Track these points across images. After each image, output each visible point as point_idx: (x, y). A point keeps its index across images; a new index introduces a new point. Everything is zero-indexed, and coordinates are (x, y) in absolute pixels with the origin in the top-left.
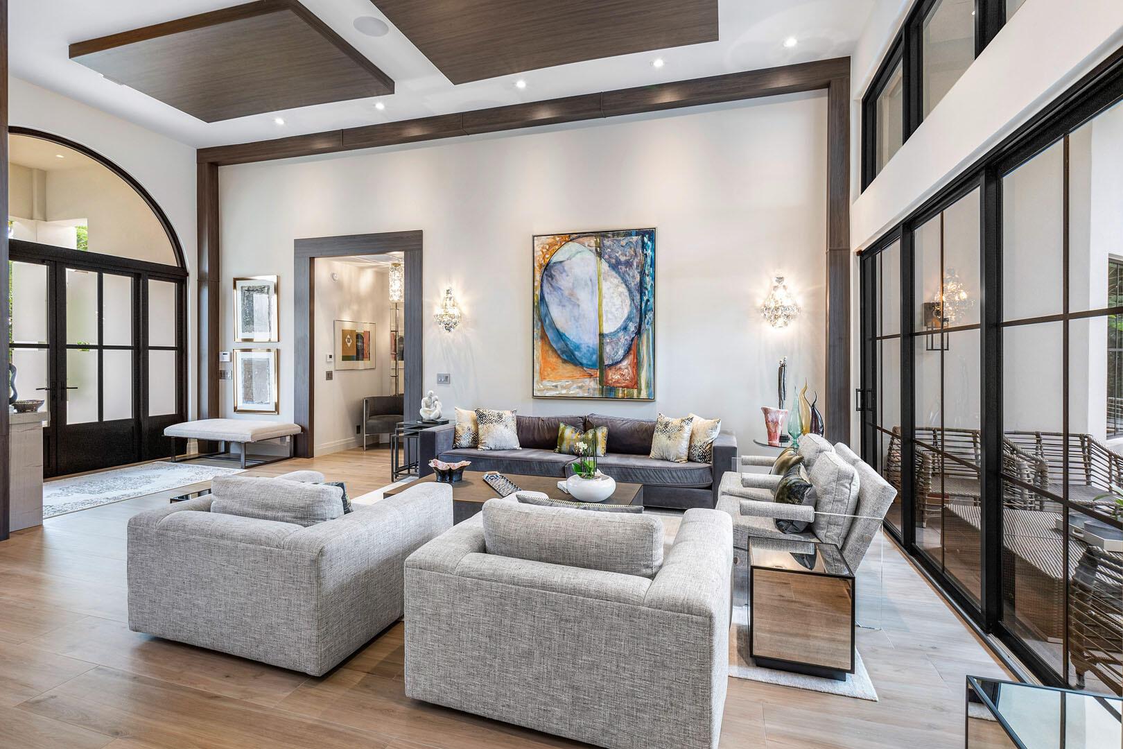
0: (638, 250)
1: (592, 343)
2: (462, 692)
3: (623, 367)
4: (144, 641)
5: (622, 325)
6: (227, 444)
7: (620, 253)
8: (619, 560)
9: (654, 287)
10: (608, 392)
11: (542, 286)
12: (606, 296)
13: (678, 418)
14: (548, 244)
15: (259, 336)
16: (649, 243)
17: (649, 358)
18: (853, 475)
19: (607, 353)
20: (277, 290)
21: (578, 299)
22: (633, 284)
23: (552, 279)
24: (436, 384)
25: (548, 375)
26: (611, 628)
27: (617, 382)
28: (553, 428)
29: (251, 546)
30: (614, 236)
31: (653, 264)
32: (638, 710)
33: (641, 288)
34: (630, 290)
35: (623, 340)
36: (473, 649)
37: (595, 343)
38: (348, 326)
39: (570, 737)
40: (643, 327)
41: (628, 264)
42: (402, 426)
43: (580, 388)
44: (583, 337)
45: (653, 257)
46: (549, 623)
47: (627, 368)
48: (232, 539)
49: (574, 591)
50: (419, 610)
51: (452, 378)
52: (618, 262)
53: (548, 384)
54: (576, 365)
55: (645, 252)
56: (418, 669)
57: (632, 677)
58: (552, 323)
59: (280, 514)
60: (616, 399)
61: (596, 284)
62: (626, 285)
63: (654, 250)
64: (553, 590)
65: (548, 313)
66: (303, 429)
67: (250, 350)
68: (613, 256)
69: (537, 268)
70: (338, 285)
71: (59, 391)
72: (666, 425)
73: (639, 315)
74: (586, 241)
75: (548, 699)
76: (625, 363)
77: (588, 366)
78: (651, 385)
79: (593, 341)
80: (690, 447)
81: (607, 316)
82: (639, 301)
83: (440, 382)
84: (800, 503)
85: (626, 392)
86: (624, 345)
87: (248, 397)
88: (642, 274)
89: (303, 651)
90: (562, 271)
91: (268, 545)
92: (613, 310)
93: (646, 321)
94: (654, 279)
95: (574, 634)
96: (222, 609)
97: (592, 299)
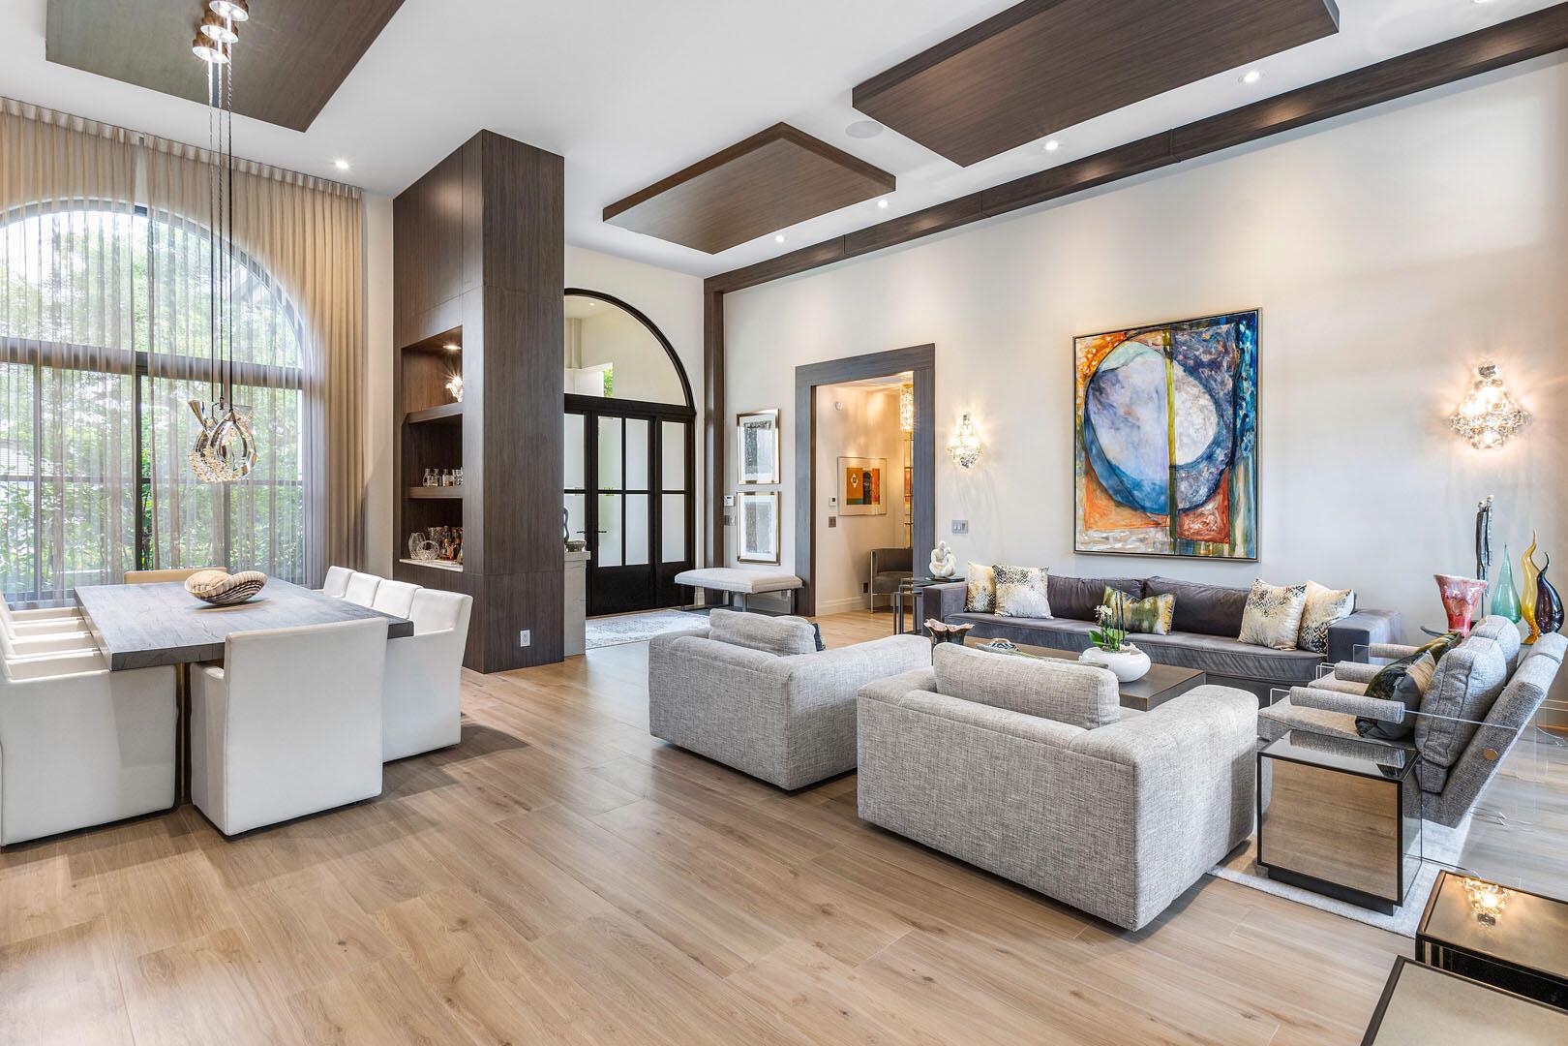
0: (1229, 344)
1: (1158, 479)
2: (905, 819)
3: (1206, 513)
4: (662, 745)
5: (1204, 453)
6: (731, 595)
7: (1201, 350)
8: (1059, 709)
9: (1255, 396)
10: (1183, 548)
11: (1086, 404)
12: (1180, 412)
13: (1282, 586)
14: (1094, 347)
15: (764, 477)
16: (1247, 332)
17: (1248, 498)
18: (1472, 664)
19: (1182, 492)
20: (778, 424)
21: (1138, 419)
22: (1221, 394)
23: (1101, 393)
24: (951, 534)
25: (1096, 522)
26: (1038, 769)
27: (1198, 533)
28: (1097, 593)
29: (737, 668)
30: (1191, 326)
31: (1255, 362)
32: (1064, 855)
33: (1236, 398)
34: (1217, 403)
35: (1206, 474)
36: (915, 778)
37: (1164, 478)
38: (854, 463)
39: (1000, 874)
40: (1238, 454)
41: (1215, 365)
42: (910, 583)
43: (1142, 540)
44: (1146, 471)
45: (1254, 352)
46: (980, 759)
47: (1213, 514)
48: (723, 661)
49: (1004, 730)
50: (869, 737)
51: (971, 526)
52: (1199, 364)
53: (1095, 534)
54: (1135, 509)
55: (1241, 346)
56: (868, 791)
57: (1058, 820)
58: (1101, 452)
59: (761, 645)
60: (1195, 557)
61: (1164, 398)
62: (1211, 395)
63: (1256, 342)
64: (984, 727)
65: (1095, 440)
66: (804, 583)
67: (753, 493)
68: (1189, 356)
69: (1080, 380)
70: (843, 415)
71: (593, 534)
72: (1262, 595)
73: (1231, 438)
74: (1150, 338)
75: (980, 834)
76: (1210, 506)
77: (1153, 511)
78: (1252, 538)
79: (1162, 476)
80: (1300, 629)
81: (1181, 440)
82: (1231, 417)
83: (955, 531)
84: (1388, 697)
85: (1211, 548)
86: (1208, 481)
87: (751, 546)
88: (1237, 378)
89: (776, 765)
90: (1114, 382)
91: (750, 668)
92: (1192, 431)
93: (1243, 445)
94: (1256, 384)
95: (1003, 772)
96: (716, 722)
97: (1159, 417)
